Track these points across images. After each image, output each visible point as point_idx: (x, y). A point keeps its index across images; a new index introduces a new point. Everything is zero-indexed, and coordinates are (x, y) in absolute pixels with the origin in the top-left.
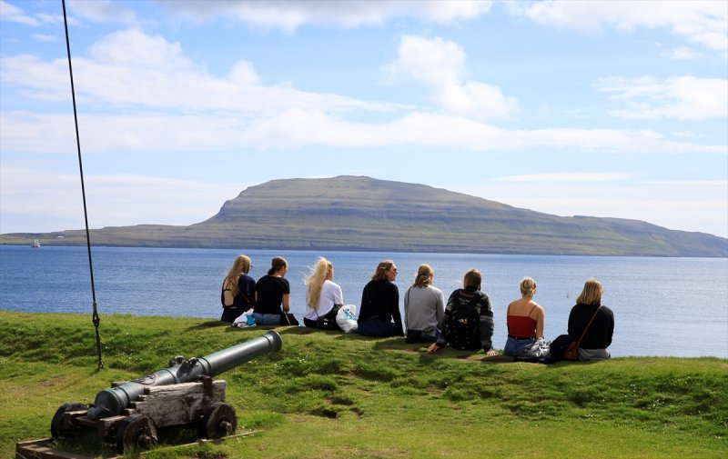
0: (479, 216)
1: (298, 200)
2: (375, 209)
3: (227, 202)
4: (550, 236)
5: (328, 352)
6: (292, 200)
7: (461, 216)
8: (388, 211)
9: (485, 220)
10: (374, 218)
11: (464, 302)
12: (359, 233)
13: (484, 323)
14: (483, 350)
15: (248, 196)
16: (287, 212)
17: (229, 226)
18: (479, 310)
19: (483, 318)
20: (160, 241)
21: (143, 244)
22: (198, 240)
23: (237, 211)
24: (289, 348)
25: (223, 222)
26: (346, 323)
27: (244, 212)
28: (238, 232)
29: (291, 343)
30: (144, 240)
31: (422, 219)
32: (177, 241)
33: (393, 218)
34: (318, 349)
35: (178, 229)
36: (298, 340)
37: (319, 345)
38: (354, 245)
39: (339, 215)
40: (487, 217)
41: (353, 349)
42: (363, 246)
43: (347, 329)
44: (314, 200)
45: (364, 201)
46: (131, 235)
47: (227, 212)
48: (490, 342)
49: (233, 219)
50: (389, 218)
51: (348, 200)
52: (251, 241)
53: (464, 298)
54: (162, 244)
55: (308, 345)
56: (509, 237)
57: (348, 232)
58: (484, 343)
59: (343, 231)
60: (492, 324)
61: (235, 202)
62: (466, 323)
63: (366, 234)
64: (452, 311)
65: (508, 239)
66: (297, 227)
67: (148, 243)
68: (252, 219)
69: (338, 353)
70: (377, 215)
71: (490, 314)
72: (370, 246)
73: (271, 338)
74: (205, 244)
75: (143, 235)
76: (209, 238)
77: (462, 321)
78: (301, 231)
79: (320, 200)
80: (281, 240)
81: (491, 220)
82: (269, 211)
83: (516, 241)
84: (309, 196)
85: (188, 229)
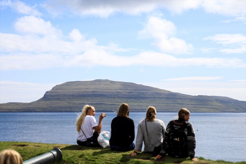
0: (157, 96)
1: (78, 90)
2: (112, 94)
3: (47, 92)
4: (188, 104)
5: (93, 161)
6: (75, 90)
7: (149, 96)
8: (117, 95)
9: (160, 98)
10: (112, 97)
11: (176, 128)
12: (105, 104)
13: (190, 141)
14: (189, 158)
15: (56, 89)
16: (73, 95)
17: (48, 102)
18: (186, 133)
19: (190, 138)
20: (18, 110)
21: (10, 111)
22: (35, 109)
23: (51, 96)
24: (69, 159)
25: (45, 101)
26: (104, 142)
27: (54, 96)
28: (52, 105)
29: (70, 155)
30: (10, 109)
31: (132, 98)
32: (25, 110)
33: (120, 97)
34: (86, 159)
35: (25, 104)
36: (74, 153)
37: (87, 157)
38: (103, 109)
39: (96, 97)
40: (160, 96)
41: (108, 159)
42: (107, 110)
43: (104, 146)
44: (85, 90)
45: (107, 90)
46: (5, 107)
47: (47, 96)
48: (194, 152)
49: (50, 99)
50: (118, 97)
51: (100, 90)
52: (58, 109)
53: (177, 125)
54: (19, 111)
55: (81, 156)
56: (170, 105)
57: (100, 104)
58: (190, 153)
59: (98, 103)
60: (195, 141)
61: (50, 92)
62: (178, 141)
63: (108, 105)
64: (170, 133)
65: (170, 106)
66: (78, 102)
67: (12, 111)
68: (58, 99)
69: (99, 161)
70: (112, 96)
71: (193, 135)
72: (110, 110)
73: (55, 153)
74: (37, 111)
75: (10, 107)
76: (39, 108)
77: (176, 139)
78: (79, 104)
79: (87, 90)
80: (71, 108)
81: (162, 98)
82: (65, 95)
83: (173, 106)
84: (82, 89)
85: (30, 104)
